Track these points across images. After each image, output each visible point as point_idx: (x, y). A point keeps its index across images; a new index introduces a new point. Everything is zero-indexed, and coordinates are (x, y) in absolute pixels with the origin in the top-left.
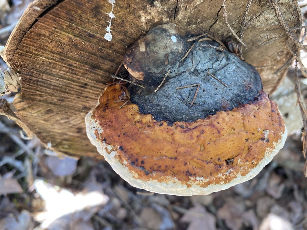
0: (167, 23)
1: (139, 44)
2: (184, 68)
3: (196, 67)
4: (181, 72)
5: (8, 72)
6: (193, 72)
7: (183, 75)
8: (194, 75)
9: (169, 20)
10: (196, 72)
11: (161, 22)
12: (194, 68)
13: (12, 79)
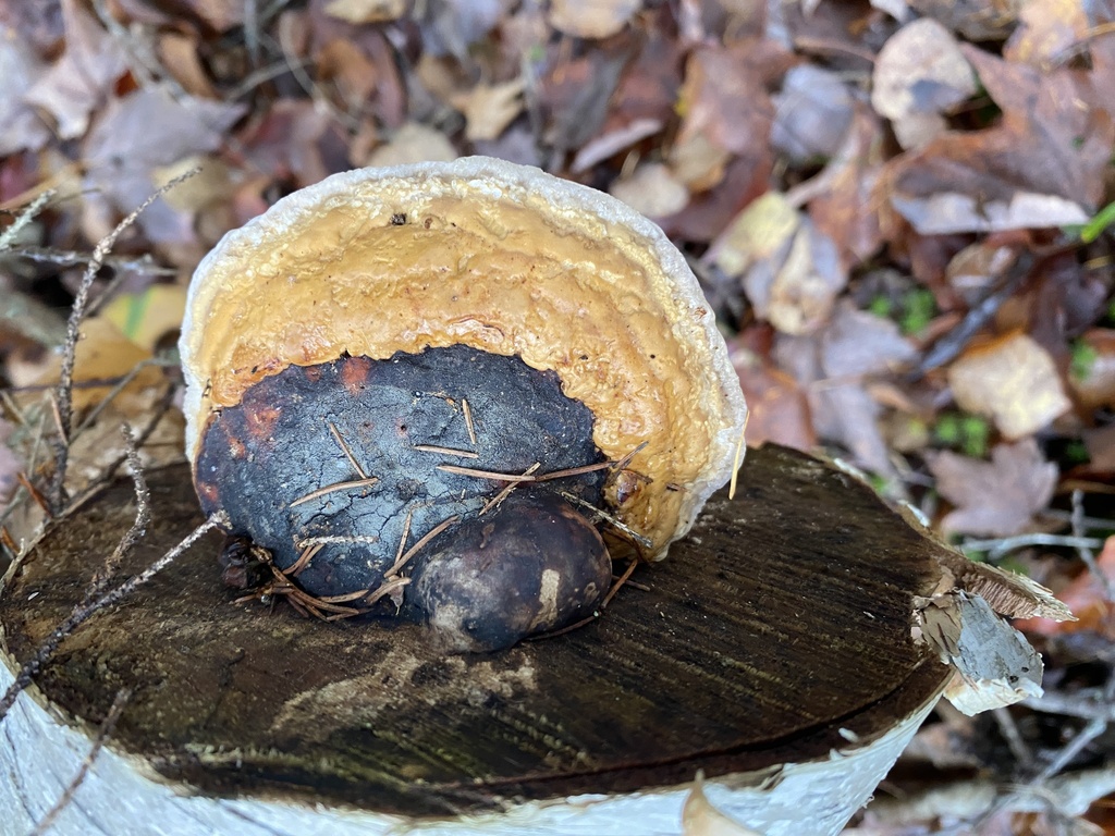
0: (455, 653)
1: (557, 600)
2: (436, 513)
3: (403, 507)
4: (450, 505)
5: (949, 650)
6: (415, 494)
7: (447, 494)
8: (414, 487)
9: (444, 660)
10: (407, 493)
11: (472, 657)
12: (407, 505)
13: (940, 627)
